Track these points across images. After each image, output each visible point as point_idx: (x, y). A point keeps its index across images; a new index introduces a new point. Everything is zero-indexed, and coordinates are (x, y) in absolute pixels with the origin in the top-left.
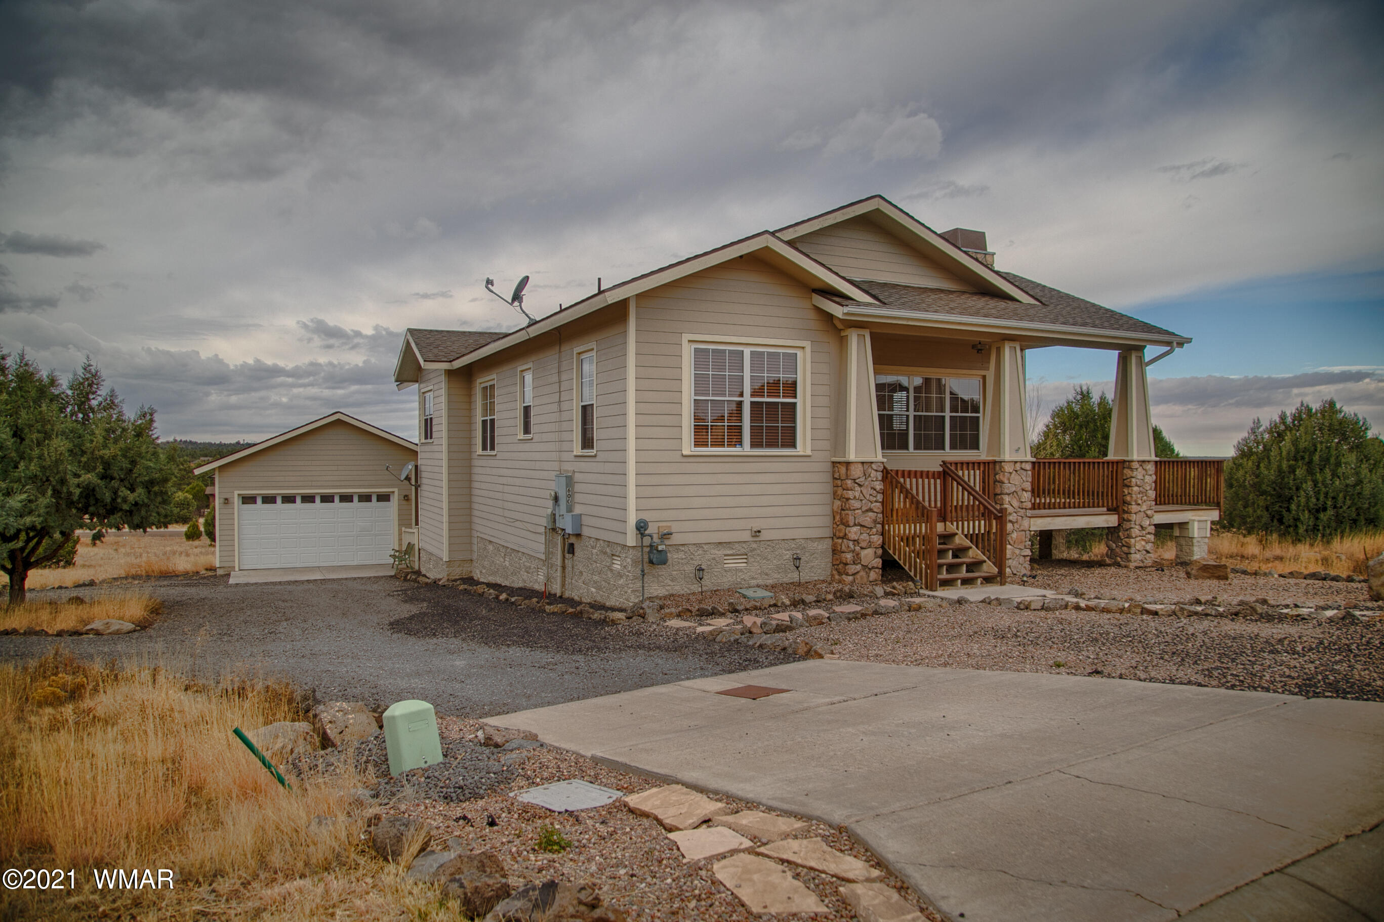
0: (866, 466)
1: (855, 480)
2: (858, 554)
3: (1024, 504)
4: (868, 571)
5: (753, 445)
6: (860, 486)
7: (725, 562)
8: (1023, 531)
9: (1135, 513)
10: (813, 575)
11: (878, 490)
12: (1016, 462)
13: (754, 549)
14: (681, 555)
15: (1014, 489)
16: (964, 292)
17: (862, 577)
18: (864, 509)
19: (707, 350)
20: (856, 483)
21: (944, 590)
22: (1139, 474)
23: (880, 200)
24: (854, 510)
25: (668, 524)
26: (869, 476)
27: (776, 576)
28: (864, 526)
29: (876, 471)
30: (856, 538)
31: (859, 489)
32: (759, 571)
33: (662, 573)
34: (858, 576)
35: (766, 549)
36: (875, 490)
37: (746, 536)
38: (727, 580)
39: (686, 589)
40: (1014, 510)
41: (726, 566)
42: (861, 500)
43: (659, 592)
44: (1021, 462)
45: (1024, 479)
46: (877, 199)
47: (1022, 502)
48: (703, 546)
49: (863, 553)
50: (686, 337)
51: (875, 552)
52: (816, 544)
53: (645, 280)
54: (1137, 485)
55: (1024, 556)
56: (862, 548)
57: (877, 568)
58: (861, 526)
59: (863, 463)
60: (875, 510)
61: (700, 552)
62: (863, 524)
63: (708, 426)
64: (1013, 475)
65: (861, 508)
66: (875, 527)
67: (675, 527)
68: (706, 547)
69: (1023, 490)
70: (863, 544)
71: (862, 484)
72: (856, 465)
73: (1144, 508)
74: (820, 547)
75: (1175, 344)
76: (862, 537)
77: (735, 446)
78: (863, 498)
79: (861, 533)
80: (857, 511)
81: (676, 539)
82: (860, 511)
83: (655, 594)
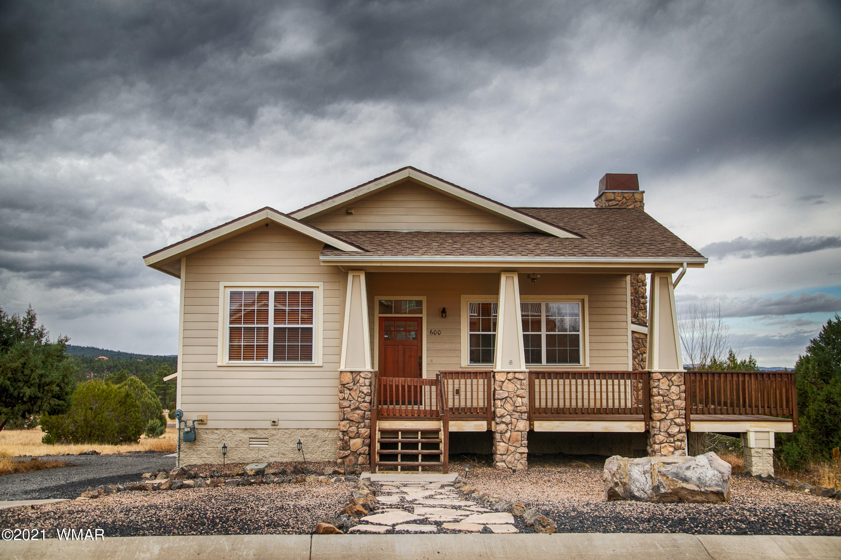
0: (354, 375)
1: (344, 385)
2: (346, 442)
3: (519, 408)
4: (357, 456)
5: (275, 359)
6: (350, 390)
7: (251, 443)
8: (518, 431)
9: (659, 421)
10: (324, 457)
11: (365, 393)
12: (508, 373)
13: (273, 435)
14: (215, 436)
15: (507, 395)
16: (512, 233)
17: (350, 461)
18: (352, 407)
19: (241, 293)
20: (346, 388)
21: (383, 473)
22: (664, 384)
23: (411, 170)
24: (344, 408)
25: (205, 414)
26: (358, 382)
27: (292, 456)
28: (352, 421)
29: (365, 378)
30: (345, 430)
31: (349, 392)
32: (278, 452)
33: (200, 449)
34: (347, 459)
35: (284, 435)
36: (363, 393)
37: (268, 425)
38: (251, 457)
39: (218, 461)
40: (507, 413)
41: (251, 446)
42: (350, 401)
43: (197, 462)
44: (515, 373)
45: (519, 387)
46: (408, 170)
47: (517, 407)
48: (232, 430)
49: (352, 442)
50: (222, 284)
51: (363, 442)
52: (328, 433)
53: (172, 248)
54: (659, 395)
55: (521, 453)
56: (350, 438)
57: (364, 454)
58: (350, 420)
59: (352, 372)
60: (363, 409)
61: (230, 435)
62: (351, 419)
63: (241, 345)
64: (505, 384)
65: (349, 407)
66: (363, 422)
67: (211, 416)
68: (234, 431)
69: (518, 396)
70: (352, 435)
71: (351, 388)
72: (345, 374)
73: (671, 415)
74: (331, 436)
75: (685, 265)
76: (350, 429)
77: (263, 359)
78: (352, 399)
79: (350, 427)
80: (346, 409)
81: (211, 424)
82: (348, 409)
83: (194, 463)
